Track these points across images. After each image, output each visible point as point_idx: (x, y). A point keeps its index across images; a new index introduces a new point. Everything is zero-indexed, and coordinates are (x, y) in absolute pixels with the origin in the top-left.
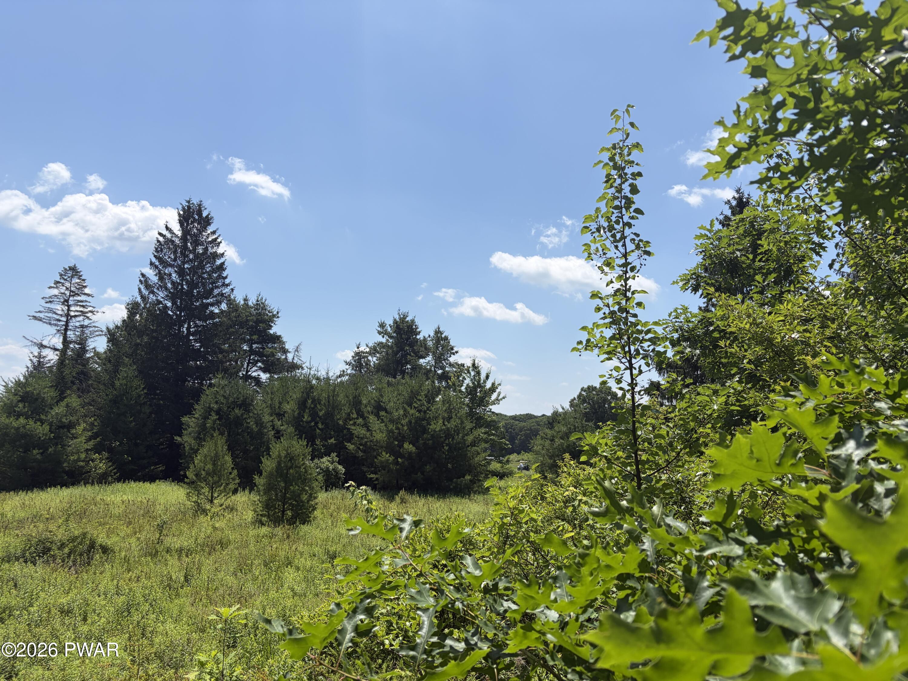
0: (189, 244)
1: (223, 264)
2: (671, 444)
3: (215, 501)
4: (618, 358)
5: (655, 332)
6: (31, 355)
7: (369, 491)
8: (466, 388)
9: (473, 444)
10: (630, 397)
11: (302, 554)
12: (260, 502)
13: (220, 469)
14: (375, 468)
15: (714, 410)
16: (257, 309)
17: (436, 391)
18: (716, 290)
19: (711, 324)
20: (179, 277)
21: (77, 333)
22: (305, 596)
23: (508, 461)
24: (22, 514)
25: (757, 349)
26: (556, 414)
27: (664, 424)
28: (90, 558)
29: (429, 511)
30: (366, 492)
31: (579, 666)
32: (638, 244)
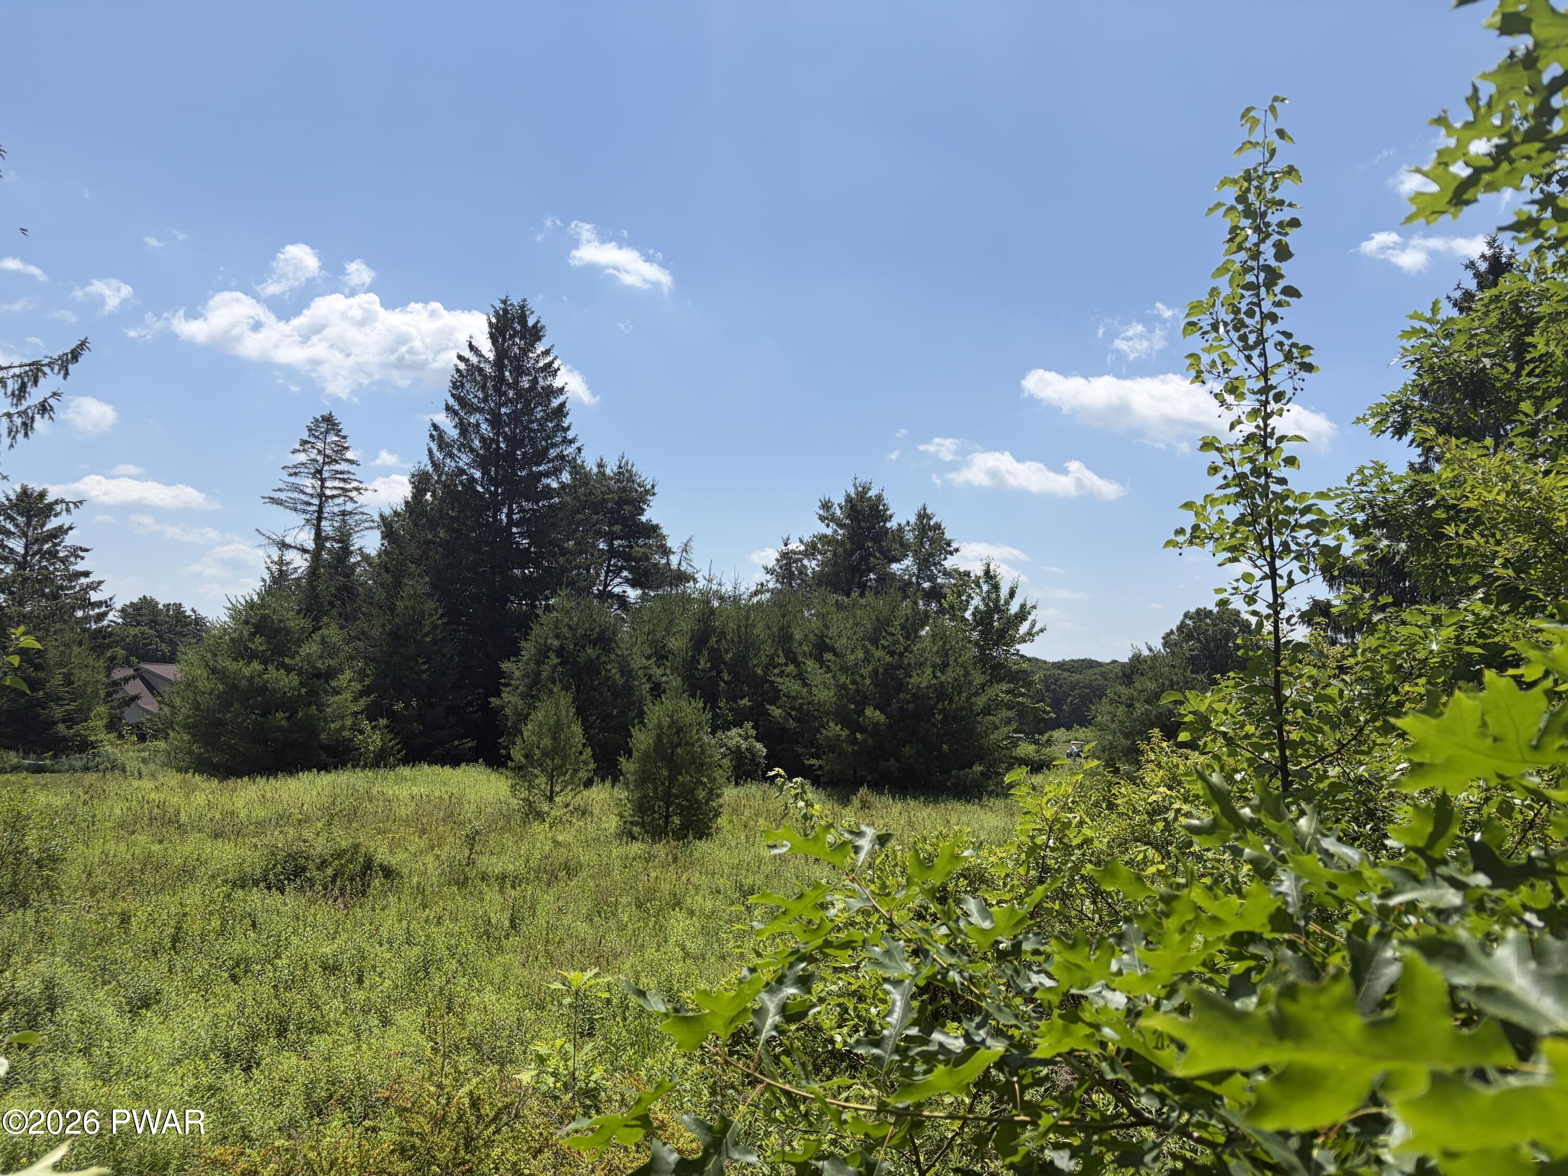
0: (507, 374)
1: (563, 405)
2: (1346, 713)
3: (557, 799)
4: (1250, 558)
5: (1320, 511)
6: (269, 561)
7: (808, 787)
8: (974, 614)
9: (987, 711)
10: (1272, 629)
11: (697, 888)
12: (629, 801)
13: (564, 746)
14: (817, 748)
15: (1431, 652)
16: (619, 481)
17: (920, 619)
18: (1441, 432)
19: (1431, 494)
20: (493, 428)
21: (336, 524)
22: (704, 959)
23: (1049, 742)
24: (262, 813)
25: (1520, 540)
26: (1137, 659)
27: (1335, 676)
28: (366, 886)
29: (910, 824)
30: (802, 788)
31: (1158, 1083)
32: (1290, 351)
